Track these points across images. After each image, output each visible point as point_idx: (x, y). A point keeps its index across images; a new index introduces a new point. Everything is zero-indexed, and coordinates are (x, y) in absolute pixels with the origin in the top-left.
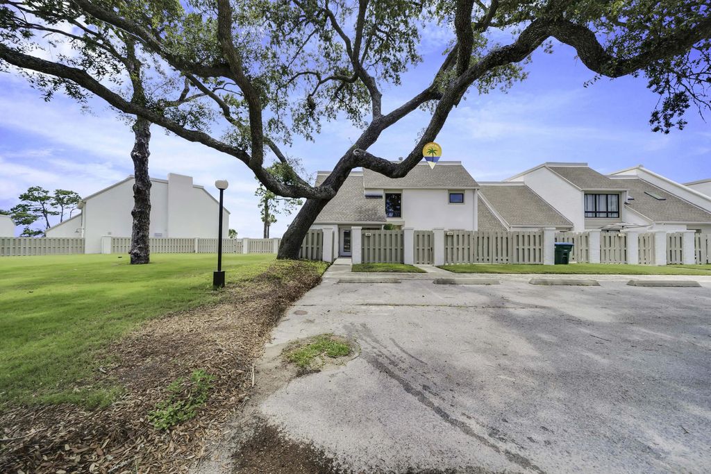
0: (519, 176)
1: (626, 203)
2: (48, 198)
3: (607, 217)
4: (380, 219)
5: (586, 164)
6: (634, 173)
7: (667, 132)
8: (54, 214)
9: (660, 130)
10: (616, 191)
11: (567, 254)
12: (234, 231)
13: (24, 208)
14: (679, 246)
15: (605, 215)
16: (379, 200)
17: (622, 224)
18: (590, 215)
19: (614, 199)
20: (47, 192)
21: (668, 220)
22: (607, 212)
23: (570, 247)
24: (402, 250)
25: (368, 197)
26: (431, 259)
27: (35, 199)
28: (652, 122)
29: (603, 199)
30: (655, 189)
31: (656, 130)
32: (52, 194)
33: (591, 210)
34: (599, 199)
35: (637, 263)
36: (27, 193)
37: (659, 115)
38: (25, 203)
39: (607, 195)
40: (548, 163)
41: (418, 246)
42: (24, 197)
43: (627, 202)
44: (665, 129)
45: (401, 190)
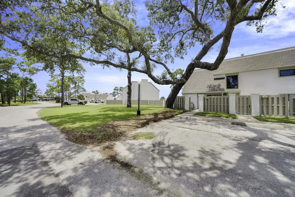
4: (222, 90)
12: (164, 97)
24: (228, 106)
25: (215, 79)
26: (249, 112)
41: (239, 104)
45: (238, 73)
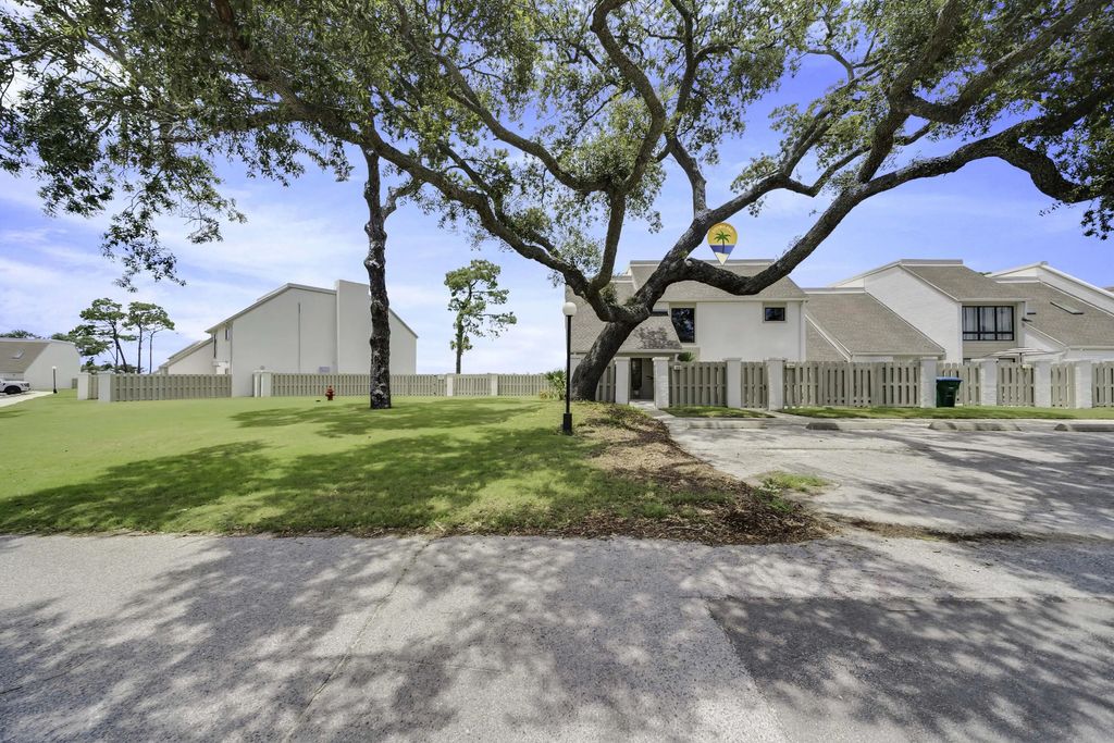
0: (855, 279)
1: (1024, 320)
2: (122, 316)
3: (996, 339)
4: (671, 344)
5: (961, 262)
6: (1033, 273)
7: (1104, 238)
8: (129, 339)
9: (1094, 235)
10: (1012, 302)
11: (953, 394)
13: (89, 330)
14: (1110, 380)
15: (992, 336)
16: (665, 317)
17: (1020, 350)
18: (970, 336)
19: (1007, 312)
20: (119, 306)
21: (1089, 344)
22: (996, 333)
23: (956, 384)
24: (725, 389)
26: (764, 401)
27: (102, 317)
28: (1084, 223)
29: (989, 313)
30: (1067, 298)
31: (1089, 233)
32: (125, 310)
33: (971, 330)
34: (984, 314)
35: (1049, 406)
36: (91, 307)
37: (1094, 216)
38: (87, 323)
39: (996, 307)
40: (904, 261)
41: (746, 382)
42: (87, 315)
43: (1027, 317)
44: (1101, 233)
45: (695, 303)
